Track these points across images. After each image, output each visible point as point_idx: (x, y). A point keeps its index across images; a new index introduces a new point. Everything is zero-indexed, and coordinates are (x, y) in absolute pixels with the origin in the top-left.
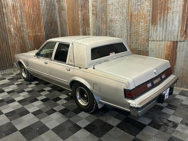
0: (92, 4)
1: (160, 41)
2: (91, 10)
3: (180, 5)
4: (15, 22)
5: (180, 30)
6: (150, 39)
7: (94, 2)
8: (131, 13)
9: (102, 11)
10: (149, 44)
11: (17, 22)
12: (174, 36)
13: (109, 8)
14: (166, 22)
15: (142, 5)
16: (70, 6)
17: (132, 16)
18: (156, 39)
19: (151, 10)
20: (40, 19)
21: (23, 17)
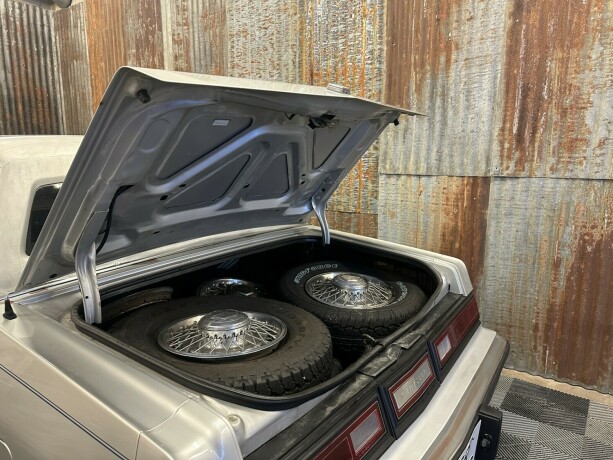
0: (173, 35)
1: (419, 176)
2: (172, 58)
3: (495, 31)
5: (496, 134)
6: (380, 169)
7: (178, 24)
8: (311, 66)
9: (208, 58)
10: (380, 189)
12: (475, 155)
13: (233, 47)
14: (444, 101)
15: (351, 36)
16: (101, 44)
17: (316, 78)
18: (406, 168)
19: (384, 54)
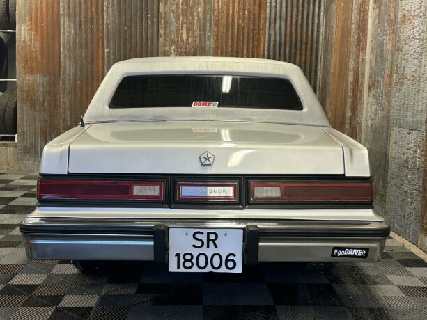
4: (185, 38)
11: (190, 40)
20: (259, 33)
21: (208, 25)
